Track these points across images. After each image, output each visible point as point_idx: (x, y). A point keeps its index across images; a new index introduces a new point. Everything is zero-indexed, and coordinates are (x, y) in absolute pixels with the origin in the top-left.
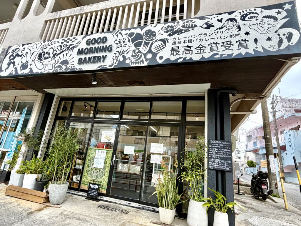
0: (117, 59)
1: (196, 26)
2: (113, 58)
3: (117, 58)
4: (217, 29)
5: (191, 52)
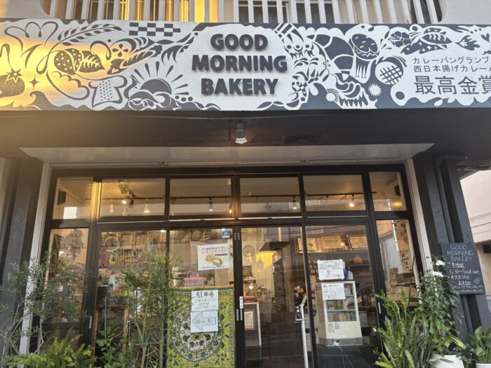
0: (304, 90)
1: (449, 41)
2: (294, 86)
3: (302, 88)
4: (485, 53)
5: (453, 88)
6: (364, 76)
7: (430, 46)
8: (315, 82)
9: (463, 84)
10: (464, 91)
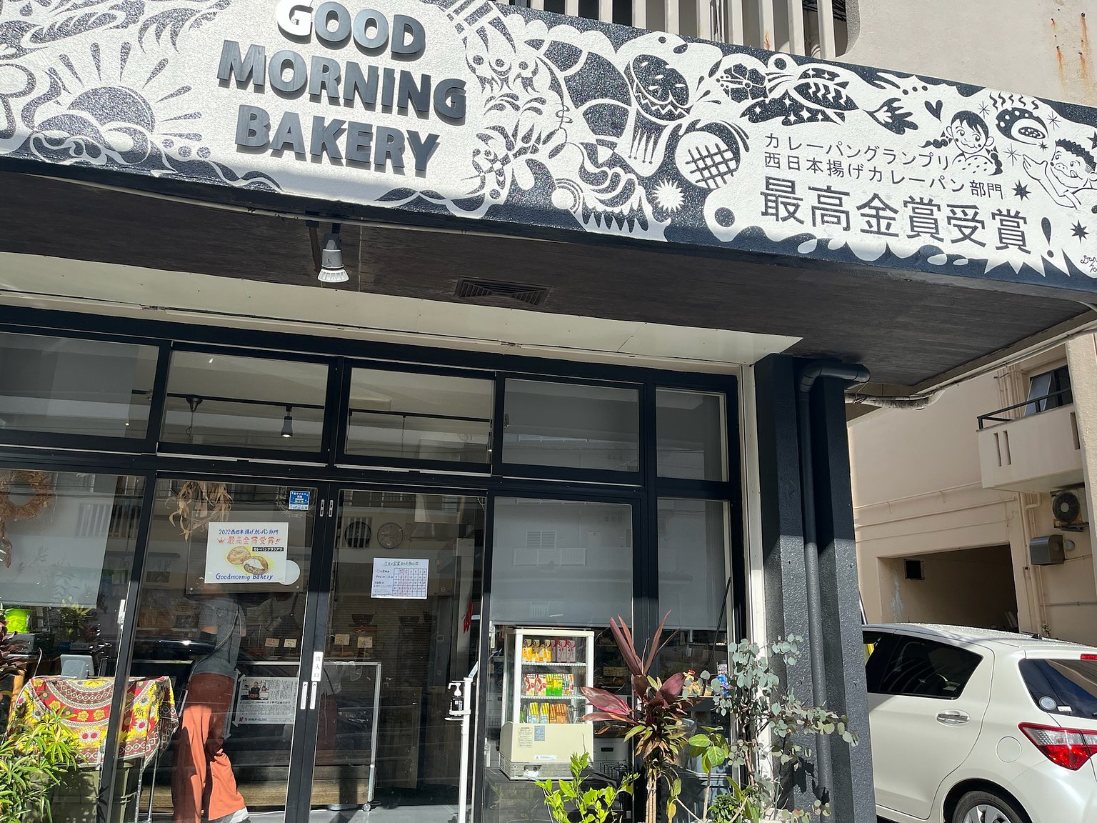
0: (500, 173)
1: (851, 105)
2: (476, 159)
3: (498, 166)
4: (928, 144)
5: (843, 216)
6: (648, 160)
7: (809, 110)
8: (529, 156)
9: (866, 211)
10: (867, 228)
